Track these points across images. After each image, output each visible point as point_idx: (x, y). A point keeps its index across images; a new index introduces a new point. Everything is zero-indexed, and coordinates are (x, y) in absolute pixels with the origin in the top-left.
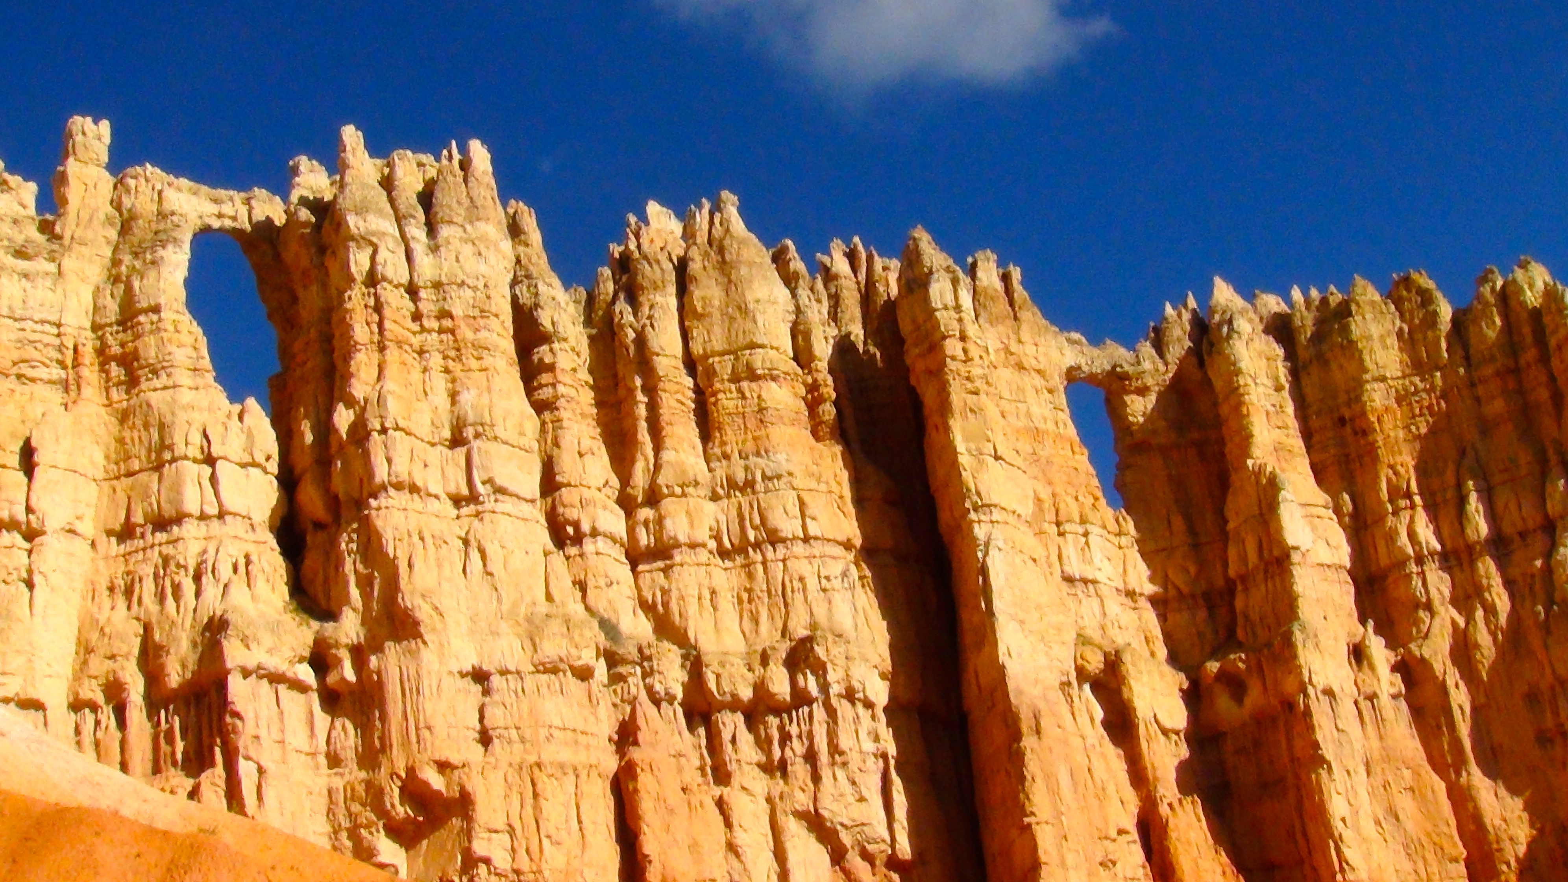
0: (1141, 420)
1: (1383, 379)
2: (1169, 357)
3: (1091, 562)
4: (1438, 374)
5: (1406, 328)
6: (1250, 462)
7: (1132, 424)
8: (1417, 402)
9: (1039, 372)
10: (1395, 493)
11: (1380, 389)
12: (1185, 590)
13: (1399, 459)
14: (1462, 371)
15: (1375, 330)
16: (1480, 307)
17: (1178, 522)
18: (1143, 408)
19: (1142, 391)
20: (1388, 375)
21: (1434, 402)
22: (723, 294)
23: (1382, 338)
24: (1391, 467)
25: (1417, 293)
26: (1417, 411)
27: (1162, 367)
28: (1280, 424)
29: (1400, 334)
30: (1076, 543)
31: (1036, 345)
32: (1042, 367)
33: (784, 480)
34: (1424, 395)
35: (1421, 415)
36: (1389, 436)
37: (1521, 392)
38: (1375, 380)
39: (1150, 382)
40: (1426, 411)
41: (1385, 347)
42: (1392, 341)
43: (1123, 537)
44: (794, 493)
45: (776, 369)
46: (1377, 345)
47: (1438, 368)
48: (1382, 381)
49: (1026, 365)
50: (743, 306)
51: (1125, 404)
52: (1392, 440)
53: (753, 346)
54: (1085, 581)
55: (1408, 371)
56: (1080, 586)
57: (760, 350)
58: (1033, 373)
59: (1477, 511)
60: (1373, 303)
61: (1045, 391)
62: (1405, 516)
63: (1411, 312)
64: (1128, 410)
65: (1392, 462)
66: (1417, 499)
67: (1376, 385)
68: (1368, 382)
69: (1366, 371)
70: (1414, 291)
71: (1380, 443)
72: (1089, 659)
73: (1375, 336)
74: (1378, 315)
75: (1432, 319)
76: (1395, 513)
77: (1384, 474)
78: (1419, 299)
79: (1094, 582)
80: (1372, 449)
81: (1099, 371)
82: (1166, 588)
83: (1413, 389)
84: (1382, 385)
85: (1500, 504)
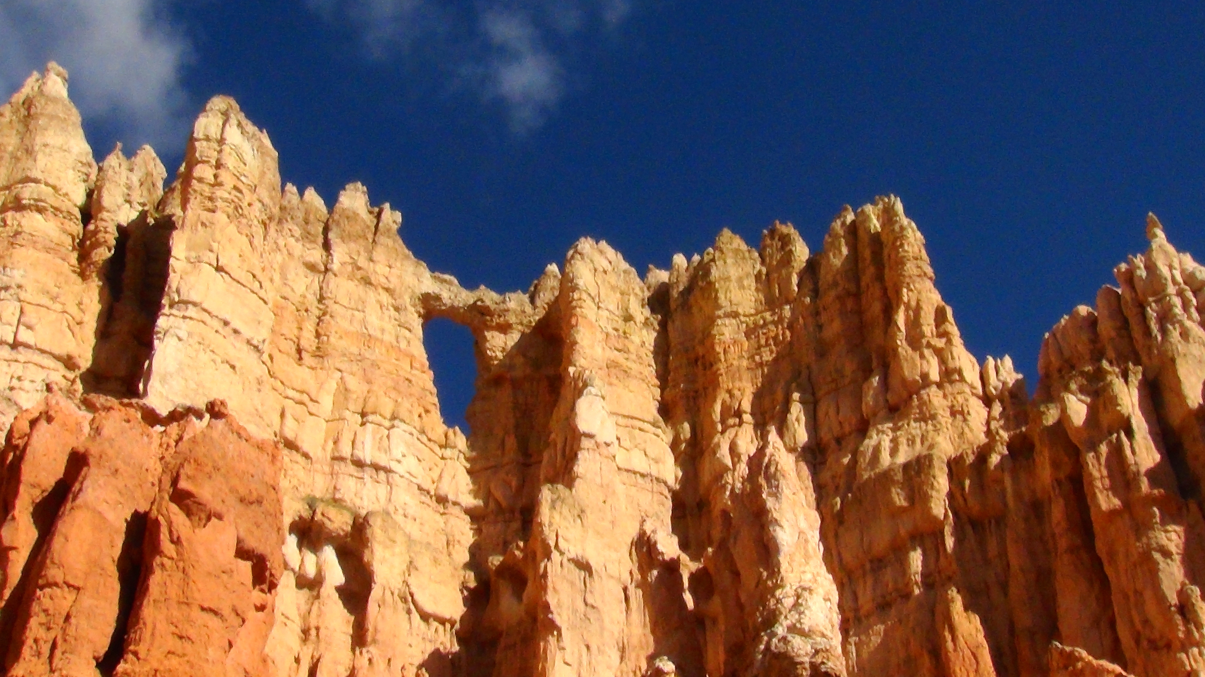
0: (500, 355)
1: (735, 315)
2: (538, 303)
3: (388, 450)
4: (787, 307)
5: (764, 270)
6: (571, 370)
7: (491, 358)
8: (764, 334)
9: (387, 290)
10: (726, 412)
11: (731, 325)
12: (504, 504)
13: (737, 384)
14: (808, 300)
15: (734, 272)
16: (830, 240)
17: (511, 442)
18: (503, 345)
19: (504, 328)
20: (741, 311)
21: (781, 332)
22: (19, 141)
23: (740, 280)
24: (729, 392)
25: (779, 240)
26: (763, 342)
27: (528, 309)
28: (620, 347)
29: (758, 277)
30: (374, 433)
31: (390, 267)
32: (391, 286)
33: (12, 291)
34: (772, 327)
35: (767, 345)
36: (732, 365)
37: (860, 312)
38: (727, 315)
39: (512, 319)
40: (771, 342)
41: (742, 287)
42: (751, 282)
43: (448, 449)
44: (18, 304)
45: (41, 201)
46: (733, 285)
47: (788, 302)
48: (734, 317)
49: (373, 280)
50: (30, 148)
51: (485, 339)
52: (734, 369)
53: (27, 180)
54: (377, 468)
55: (760, 308)
56: (369, 471)
57: (33, 185)
58: (381, 290)
59: (798, 420)
60: (737, 251)
61: (392, 309)
62: (730, 433)
63: (771, 257)
64: (488, 345)
65: (731, 386)
66: (747, 417)
67: (727, 321)
68: (719, 317)
69: (719, 307)
70: (777, 238)
71: (722, 371)
72: (331, 516)
73: (733, 278)
74: (740, 262)
75: (787, 259)
76: (723, 432)
77: (722, 396)
78: (780, 243)
79: (388, 471)
80: (716, 376)
81: (461, 305)
82: (486, 504)
83: (762, 322)
84: (734, 321)
85: (821, 414)
